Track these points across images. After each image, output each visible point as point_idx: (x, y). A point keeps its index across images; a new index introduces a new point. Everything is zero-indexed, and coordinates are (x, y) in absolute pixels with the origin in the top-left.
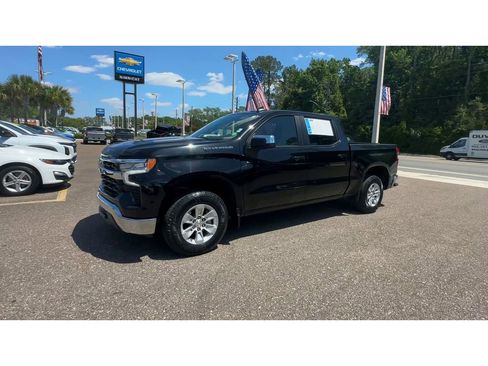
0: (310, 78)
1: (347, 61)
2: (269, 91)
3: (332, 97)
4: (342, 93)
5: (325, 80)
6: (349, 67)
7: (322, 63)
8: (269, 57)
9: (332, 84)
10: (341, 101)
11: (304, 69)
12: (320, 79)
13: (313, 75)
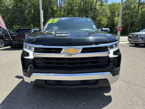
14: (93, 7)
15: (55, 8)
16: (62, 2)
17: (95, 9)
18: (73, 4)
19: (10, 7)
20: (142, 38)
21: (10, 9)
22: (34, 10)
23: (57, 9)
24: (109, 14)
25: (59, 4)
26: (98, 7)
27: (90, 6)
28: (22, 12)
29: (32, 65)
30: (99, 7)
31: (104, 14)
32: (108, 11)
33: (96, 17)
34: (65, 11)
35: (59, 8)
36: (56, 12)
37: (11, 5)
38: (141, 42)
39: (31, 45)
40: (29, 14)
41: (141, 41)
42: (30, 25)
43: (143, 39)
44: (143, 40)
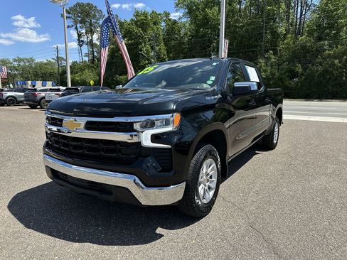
0: (136, 29)
1: (167, 15)
2: (91, 40)
3: (157, 48)
4: (166, 45)
5: (150, 31)
6: (170, 20)
7: (145, 14)
8: (88, 4)
9: (157, 36)
10: (165, 53)
11: (128, 20)
12: (145, 31)
13: (137, 25)
23: (288, 31)
34: (310, 33)
36: (285, 36)
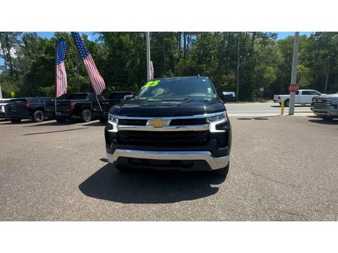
14: (247, 47)
15: (176, 55)
16: (189, 42)
17: (251, 51)
18: (208, 44)
19: (105, 58)
20: (335, 106)
21: (103, 61)
22: (140, 60)
23: (180, 56)
24: (281, 59)
25: (182, 46)
26: (256, 48)
27: (240, 47)
28: (122, 65)
29: (115, 140)
30: (260, 46)
31: (270, 59)
32: (278, 53)
33: (254, 67)
34: (193, 59)
35: (183, 55)
36: (178, 60)
37: (105, 54)
38: (332, 114)
39: (115, 116)
40: (132, 67)
41: (331, 111)
42: (133, 85)
43: (336, 108)
44: (336, 110)
